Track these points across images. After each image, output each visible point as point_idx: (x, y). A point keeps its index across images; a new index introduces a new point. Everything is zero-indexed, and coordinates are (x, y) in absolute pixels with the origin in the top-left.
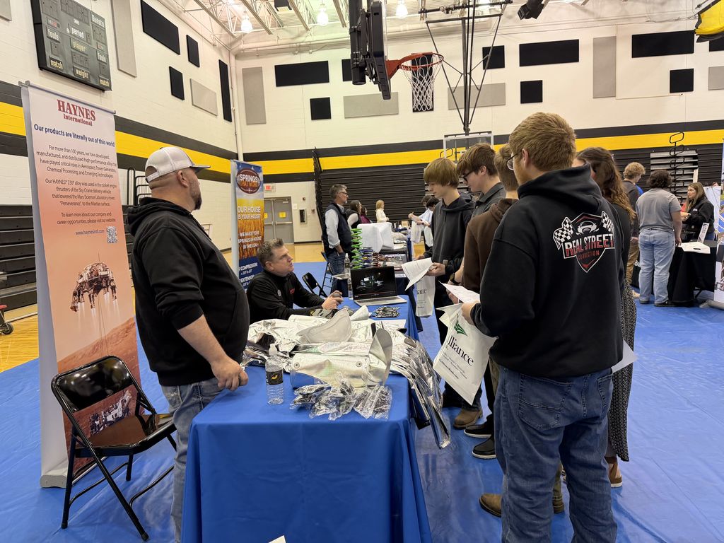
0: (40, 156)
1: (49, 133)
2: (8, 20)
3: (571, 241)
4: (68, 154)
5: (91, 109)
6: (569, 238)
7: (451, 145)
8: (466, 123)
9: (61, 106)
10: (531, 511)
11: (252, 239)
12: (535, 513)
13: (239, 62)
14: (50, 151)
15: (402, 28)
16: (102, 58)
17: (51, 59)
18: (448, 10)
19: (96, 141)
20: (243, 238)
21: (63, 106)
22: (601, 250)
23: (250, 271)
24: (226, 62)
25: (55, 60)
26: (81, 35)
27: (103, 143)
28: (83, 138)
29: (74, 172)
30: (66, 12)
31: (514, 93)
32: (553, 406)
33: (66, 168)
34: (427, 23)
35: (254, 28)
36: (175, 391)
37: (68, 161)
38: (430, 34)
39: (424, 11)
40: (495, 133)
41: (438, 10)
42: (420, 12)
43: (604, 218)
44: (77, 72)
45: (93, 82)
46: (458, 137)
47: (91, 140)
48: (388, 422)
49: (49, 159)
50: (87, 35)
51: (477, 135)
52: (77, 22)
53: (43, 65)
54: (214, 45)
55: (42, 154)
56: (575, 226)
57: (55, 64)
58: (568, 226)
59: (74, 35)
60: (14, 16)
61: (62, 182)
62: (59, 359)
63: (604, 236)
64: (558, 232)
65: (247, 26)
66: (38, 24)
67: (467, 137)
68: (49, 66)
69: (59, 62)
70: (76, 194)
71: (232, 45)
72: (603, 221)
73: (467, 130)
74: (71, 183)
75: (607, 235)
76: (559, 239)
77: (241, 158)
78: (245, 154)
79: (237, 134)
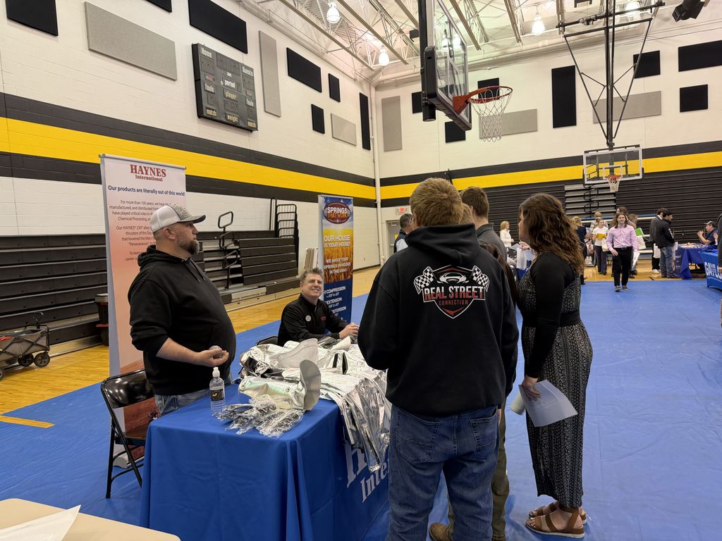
0: (112, 210)
1: (121, 192)
2: (174, 80)
3: (429, 287)
4: (138, 206)
5: (162, 168)
6: (427, 284)
7: (592, 160)
8: (609, 136)
9: (133, 169)
10: (400, 535)
11: (340, 265)
12: (403, 537)
13: (378, 93)
14: (122, 205)
15: (540, 44)
16: (251, 104)
17: (207, 108)
18: (588, 21)
19: (166, 193)
20: (330, 264)
21: (136, 169)
22: (470, 300)
23: (337, 294)
24: (366, 94)
25: (210, 109)
26: (233, 85)
27: (173, 193)
28: (153, 191)
29: (143, 219)
30: (221, 68)
31: (672, 101)
32: (423, 442)
33: (136, 216)
34: (565, 36)
35: (390, 60)
36: (161, 399)
37: (138, 211)
38: (569, 48)
39: (562, 25)
40: (643, 146)
41: (578, 22)
42: (559, 26)
43: (475, 271)
44: (229, 117)
45: (242, 124)
46: (600, 152)
47: (162, 192)
48: (278, 441)
49: (120, 211)
50: (238, 85)
51: (623, 150)
52: (229, 74)
53: (201, 115)
54: (355, 80)
55: (114, 208)
56: (437, 276)
57: (209, 112)
58: (428, 274)
59: (227, 86)
60: (179, 76)
61: (131, 228)
62: (121, 366)
63: (474, 287)
64: (419, 279)
65: (384, 59)
66: (197, 80)
67: (611, 152)
68: (205, 114)
69: (213, 110)
70: (144, 236)
71: (373, 79)
72: (474, 274)
73: (611, 145)
74: (140, 228)
75: (476, 287)
76: (419, 285)
77: (378, 183)
78: (381, 180)
79: (375, 161)
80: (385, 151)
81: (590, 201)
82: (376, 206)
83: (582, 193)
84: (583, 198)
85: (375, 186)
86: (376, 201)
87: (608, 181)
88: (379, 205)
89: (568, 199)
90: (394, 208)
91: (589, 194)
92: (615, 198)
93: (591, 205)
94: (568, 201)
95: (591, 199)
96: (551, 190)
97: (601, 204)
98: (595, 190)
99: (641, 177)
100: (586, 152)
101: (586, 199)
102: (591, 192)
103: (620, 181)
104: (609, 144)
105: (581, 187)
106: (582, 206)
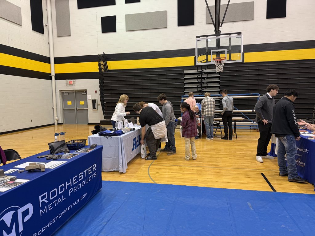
8: (217, 25)
46: (209, 38)
67: (218, 37)
77: (52, 61)
78: (55, 59)
79: (50, 43)
80: (58, 37)
81: (202, 83)
82: (51, 79)
83: (195, 76)
85: (50, 63)
86: (50, 74)
87: (215, 63)
88: (53, 78)
89: (186, 80)
90: (65, 81)
91: (201, 77)
92: (219, 80)
93: (201, 85)
94: (186, 81)
95: (202, 81)
96: (174, 73)
97: (209, 85)
98: (205, 74)
99: (241, 61)
100: (198, 37)
101: (198, 81)
102: (202, 75)
103: (224, 64)
104: (216, 31)
105: (195, 71)
106: (195, 86)
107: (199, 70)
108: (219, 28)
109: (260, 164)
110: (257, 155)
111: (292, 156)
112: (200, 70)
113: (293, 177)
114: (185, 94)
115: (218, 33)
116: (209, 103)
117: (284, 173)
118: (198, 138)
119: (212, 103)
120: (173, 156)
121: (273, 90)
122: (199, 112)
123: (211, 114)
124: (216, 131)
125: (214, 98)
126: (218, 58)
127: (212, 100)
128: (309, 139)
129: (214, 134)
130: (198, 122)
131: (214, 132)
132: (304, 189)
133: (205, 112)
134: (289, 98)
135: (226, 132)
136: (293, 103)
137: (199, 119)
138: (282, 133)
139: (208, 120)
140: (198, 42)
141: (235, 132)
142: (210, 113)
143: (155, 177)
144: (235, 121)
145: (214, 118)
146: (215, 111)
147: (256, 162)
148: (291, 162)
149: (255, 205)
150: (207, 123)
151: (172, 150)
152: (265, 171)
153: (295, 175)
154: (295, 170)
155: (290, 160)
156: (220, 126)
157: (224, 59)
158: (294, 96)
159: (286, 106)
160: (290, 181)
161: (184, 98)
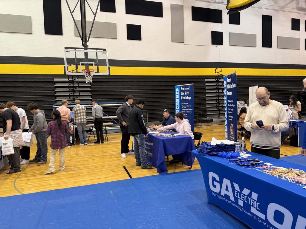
31: (122, 32)
67: (86, 51)
81: (74, 91)
83: (67, 85)
84: (68, 88)
87: (84, 74)
89: (57, 88)
91: (72, 85)
92: (91, 90)
93: (74, 94)
94: (57, 90)
95: (74, 89)
96: (43, 81)
97: (81, 94)
98: (77, 83)
99: (108, 74)
100: (66, 48)
101: (70, 89)
102: (74, 84)
103: (93, 75)
104: (84, 45)
105: (66, 80)
106: (68, 94)
107: (70, 79)
108: (86, 42)
109: (124, 160)
110: (121, 153)
111: (142, 149)
112: (72, 79)
113: (144, 165)
114: (57, 102)
115: (85, 47)
116: (81, 111)
117: (139, 164)
118: (72, 145)
119: (84, 111)
120: (44, 165)
121: (130, 99)
122: (72, 120)
123: (84, 122)
124: (89, 137)
125: (85, 107)
126: (87, 70)
127: (83, 108)
128: (153, 135)
129: (88, 139)
130: (71, 130)
131: (88, 138)
132: (151, 172)
133: (78, 119)
134: (139, 106)
135: (98, 136)
136: (142, 110)
137: (72, 126)
138: (136, 133)
139: (81, 127)
140: (67, 53)
141: (106, 136)
142: (82, 120)
143: (22, 189)
144: (106, 126)
145: (87, 125)
146: (88, 118)
147: (121, 158)
148: (142, 154)
149: (115, 191)
150: (80, 129)
151: (43, 160)
152: (126, 164)
153: (145, 163)
154: (145, 159)
155: (141, 152)
156: (93, 132)
157: (92, 71)
158: (142, 104)
159: (137, 112)
160: (143, 168)
161: (56, 106)
